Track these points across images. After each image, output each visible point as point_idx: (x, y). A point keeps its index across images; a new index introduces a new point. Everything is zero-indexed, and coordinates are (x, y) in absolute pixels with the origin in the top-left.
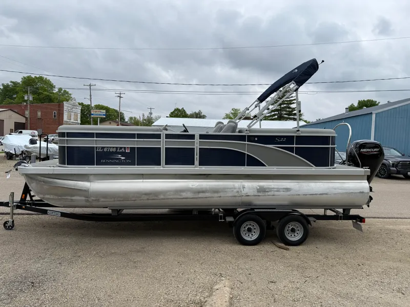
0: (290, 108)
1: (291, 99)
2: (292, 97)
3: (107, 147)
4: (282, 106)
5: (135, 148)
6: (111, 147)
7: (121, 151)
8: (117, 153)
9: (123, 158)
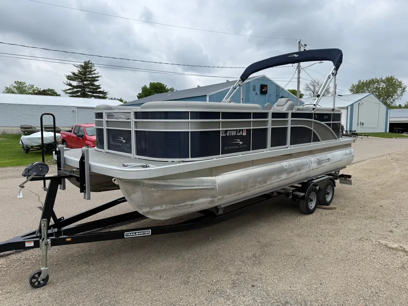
0: (93, 85)
1: (94, 76)
2: (94, 74)
3: (229, 130)
4: (85, 82)
5: (250, 129)
6: (232, 130)
7: (240, 134)
8: (237, 137)
9: (241, 143)
